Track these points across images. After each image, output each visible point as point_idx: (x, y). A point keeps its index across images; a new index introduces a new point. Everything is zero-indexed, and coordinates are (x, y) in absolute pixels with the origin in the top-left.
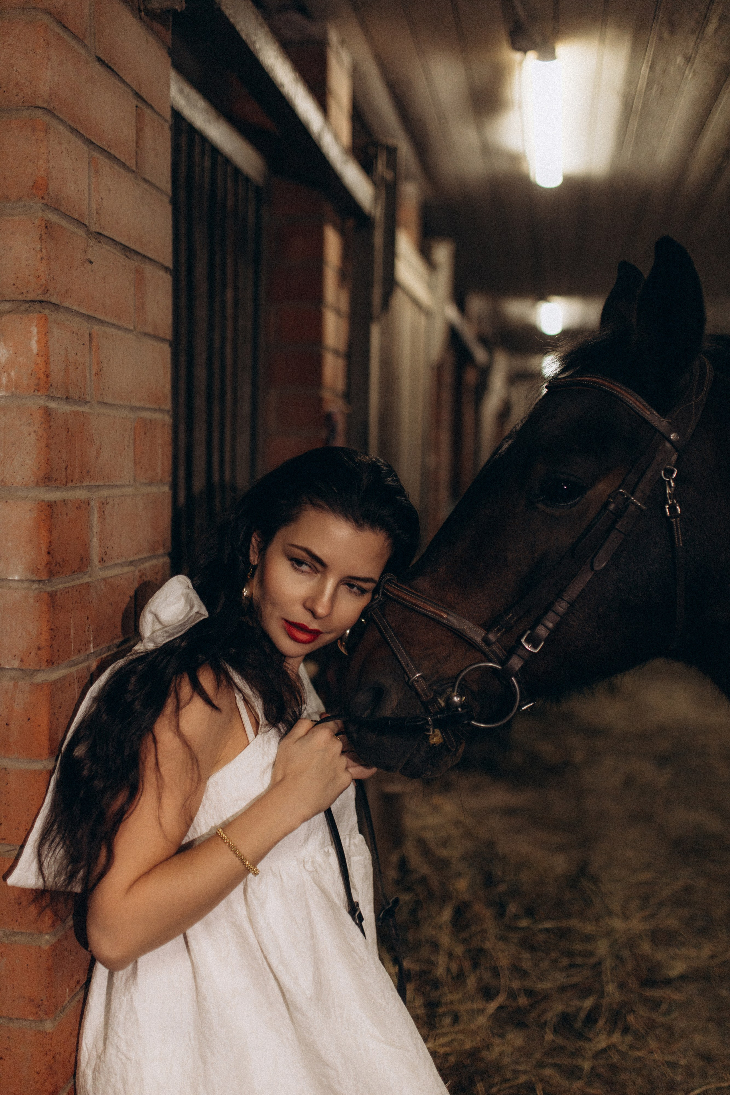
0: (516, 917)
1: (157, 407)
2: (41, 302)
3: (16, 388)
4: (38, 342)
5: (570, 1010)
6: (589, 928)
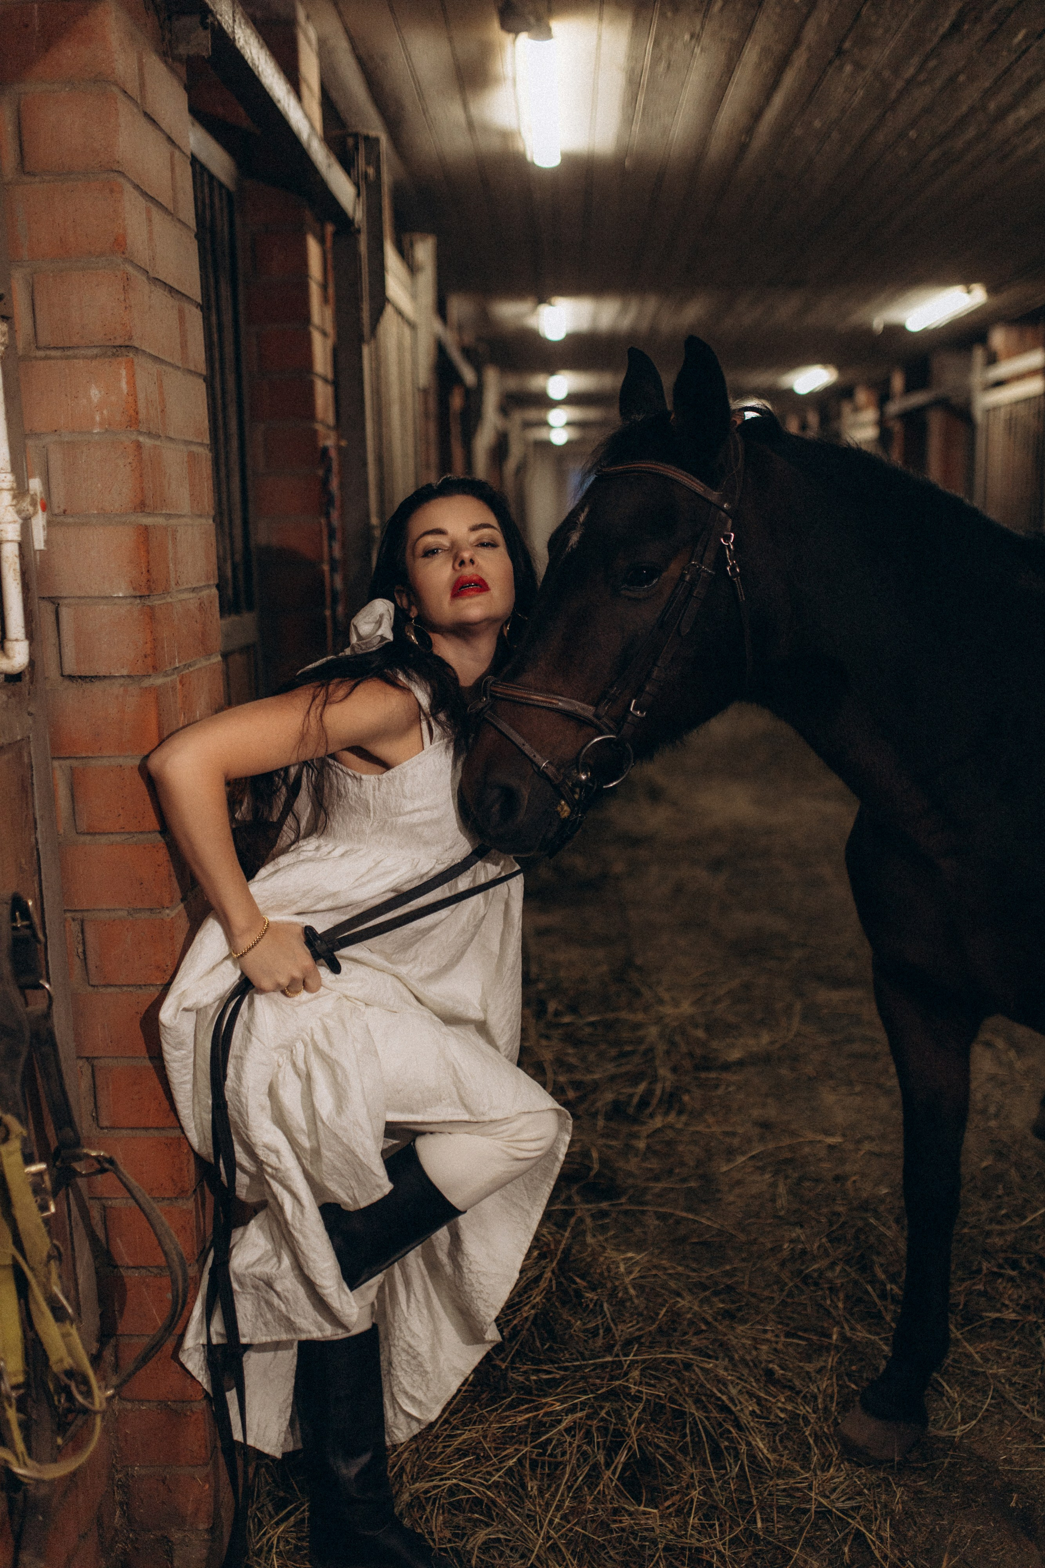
0: (557, 1014)
1: (199, 441)
2: (127, 346)
3: (110, 424)
4: (127, 383)
5: (622, 1098)
6: (640, 1017)
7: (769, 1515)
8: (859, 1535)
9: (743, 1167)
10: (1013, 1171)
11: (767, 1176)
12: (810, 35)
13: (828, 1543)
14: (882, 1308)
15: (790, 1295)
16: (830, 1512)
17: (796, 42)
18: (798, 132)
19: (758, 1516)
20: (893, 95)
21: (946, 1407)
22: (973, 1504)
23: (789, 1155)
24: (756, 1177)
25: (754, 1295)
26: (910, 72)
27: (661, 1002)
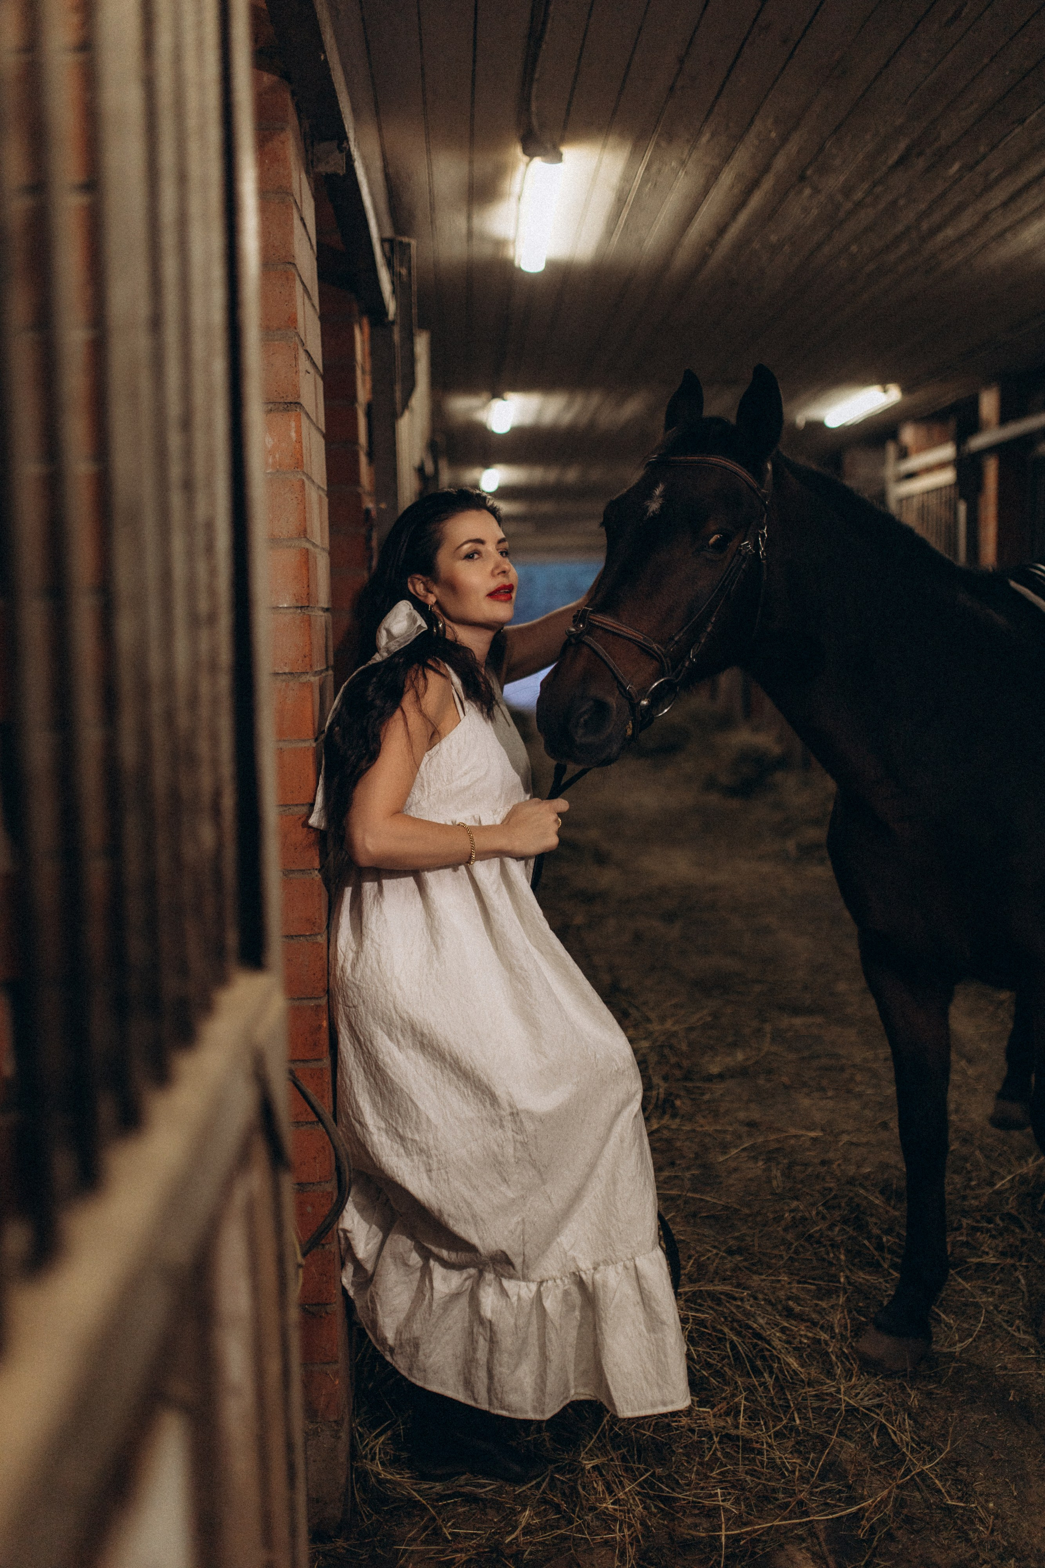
3: (281, 466)
7: (806, 1415)
8: (883, 1427)
9: (737, 1157)
10: (977, 1153)
11: (760, 1163)
12: (780, 163)
13: (858, 1433)
14: (880, 1259)
15: (796, 1252)
16: (857, 1410)
17: (766, 169)
18: (756, 245)
19: (796, 1415)
20: (841, 214)
21: (945, 1332)
22: (977, 1400)
23: (777, 1146)
24: (751, 1164)
25: (764, 1254)
26: (858, 195)
27: (648, 1020)
